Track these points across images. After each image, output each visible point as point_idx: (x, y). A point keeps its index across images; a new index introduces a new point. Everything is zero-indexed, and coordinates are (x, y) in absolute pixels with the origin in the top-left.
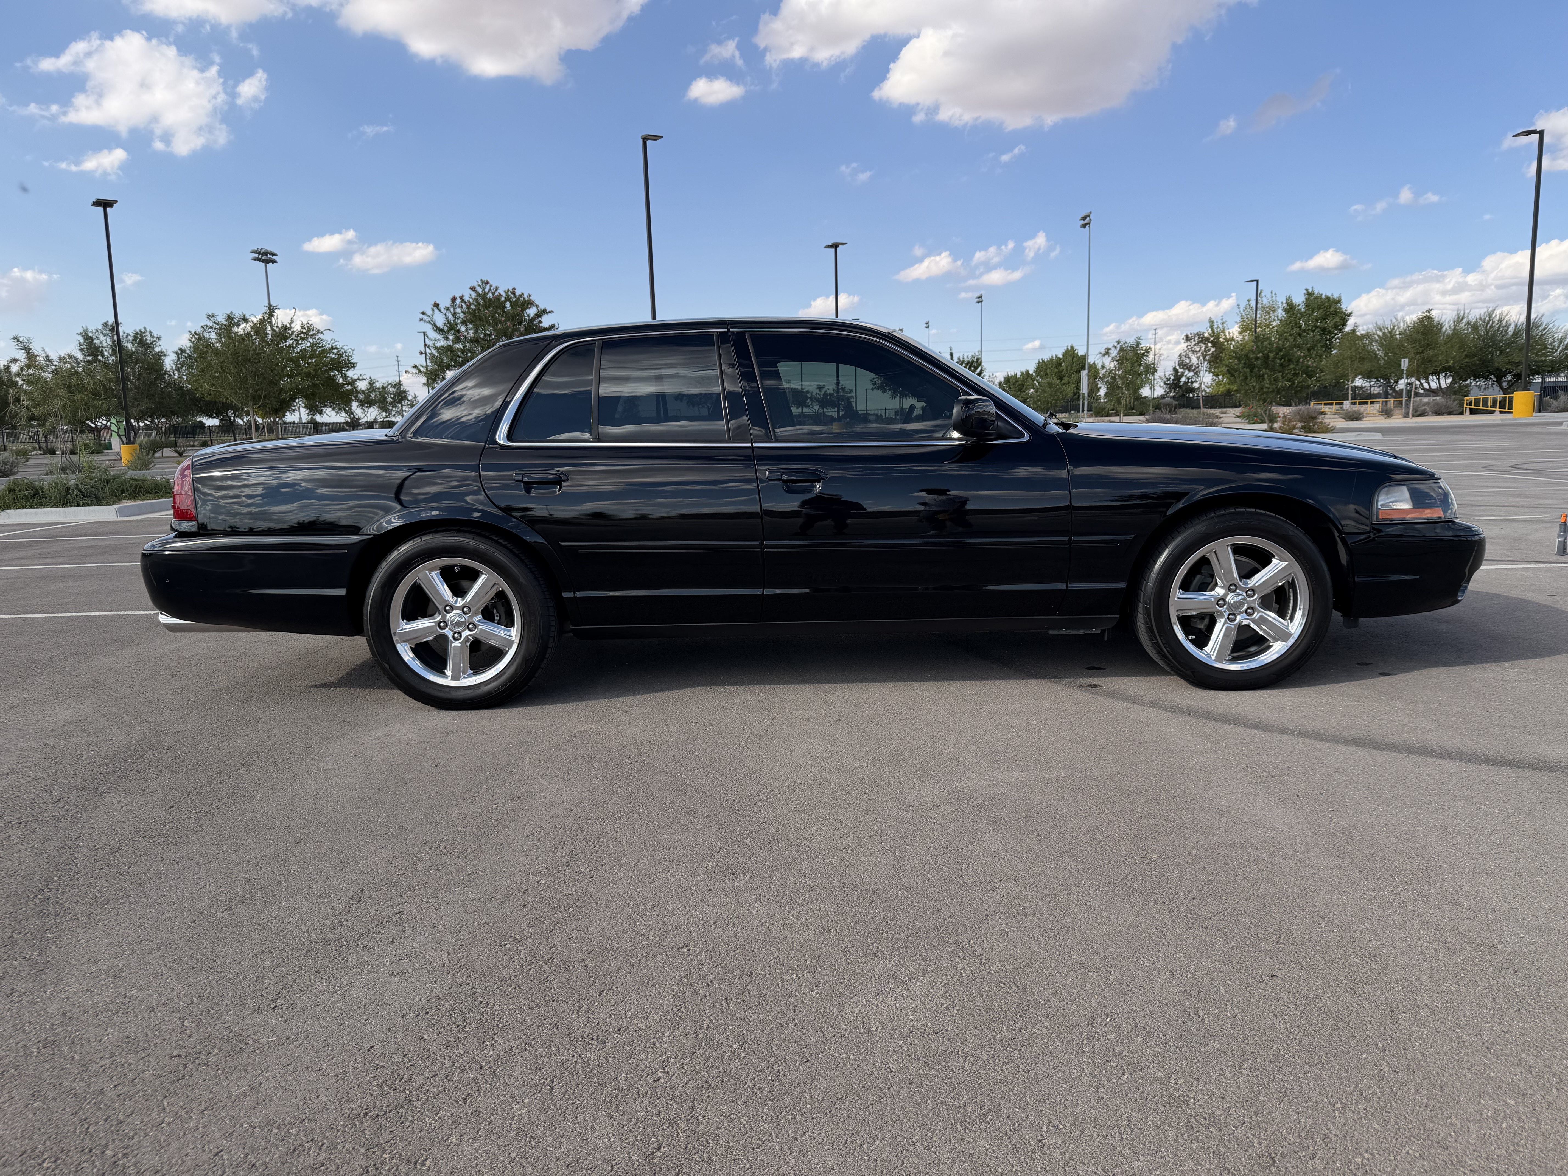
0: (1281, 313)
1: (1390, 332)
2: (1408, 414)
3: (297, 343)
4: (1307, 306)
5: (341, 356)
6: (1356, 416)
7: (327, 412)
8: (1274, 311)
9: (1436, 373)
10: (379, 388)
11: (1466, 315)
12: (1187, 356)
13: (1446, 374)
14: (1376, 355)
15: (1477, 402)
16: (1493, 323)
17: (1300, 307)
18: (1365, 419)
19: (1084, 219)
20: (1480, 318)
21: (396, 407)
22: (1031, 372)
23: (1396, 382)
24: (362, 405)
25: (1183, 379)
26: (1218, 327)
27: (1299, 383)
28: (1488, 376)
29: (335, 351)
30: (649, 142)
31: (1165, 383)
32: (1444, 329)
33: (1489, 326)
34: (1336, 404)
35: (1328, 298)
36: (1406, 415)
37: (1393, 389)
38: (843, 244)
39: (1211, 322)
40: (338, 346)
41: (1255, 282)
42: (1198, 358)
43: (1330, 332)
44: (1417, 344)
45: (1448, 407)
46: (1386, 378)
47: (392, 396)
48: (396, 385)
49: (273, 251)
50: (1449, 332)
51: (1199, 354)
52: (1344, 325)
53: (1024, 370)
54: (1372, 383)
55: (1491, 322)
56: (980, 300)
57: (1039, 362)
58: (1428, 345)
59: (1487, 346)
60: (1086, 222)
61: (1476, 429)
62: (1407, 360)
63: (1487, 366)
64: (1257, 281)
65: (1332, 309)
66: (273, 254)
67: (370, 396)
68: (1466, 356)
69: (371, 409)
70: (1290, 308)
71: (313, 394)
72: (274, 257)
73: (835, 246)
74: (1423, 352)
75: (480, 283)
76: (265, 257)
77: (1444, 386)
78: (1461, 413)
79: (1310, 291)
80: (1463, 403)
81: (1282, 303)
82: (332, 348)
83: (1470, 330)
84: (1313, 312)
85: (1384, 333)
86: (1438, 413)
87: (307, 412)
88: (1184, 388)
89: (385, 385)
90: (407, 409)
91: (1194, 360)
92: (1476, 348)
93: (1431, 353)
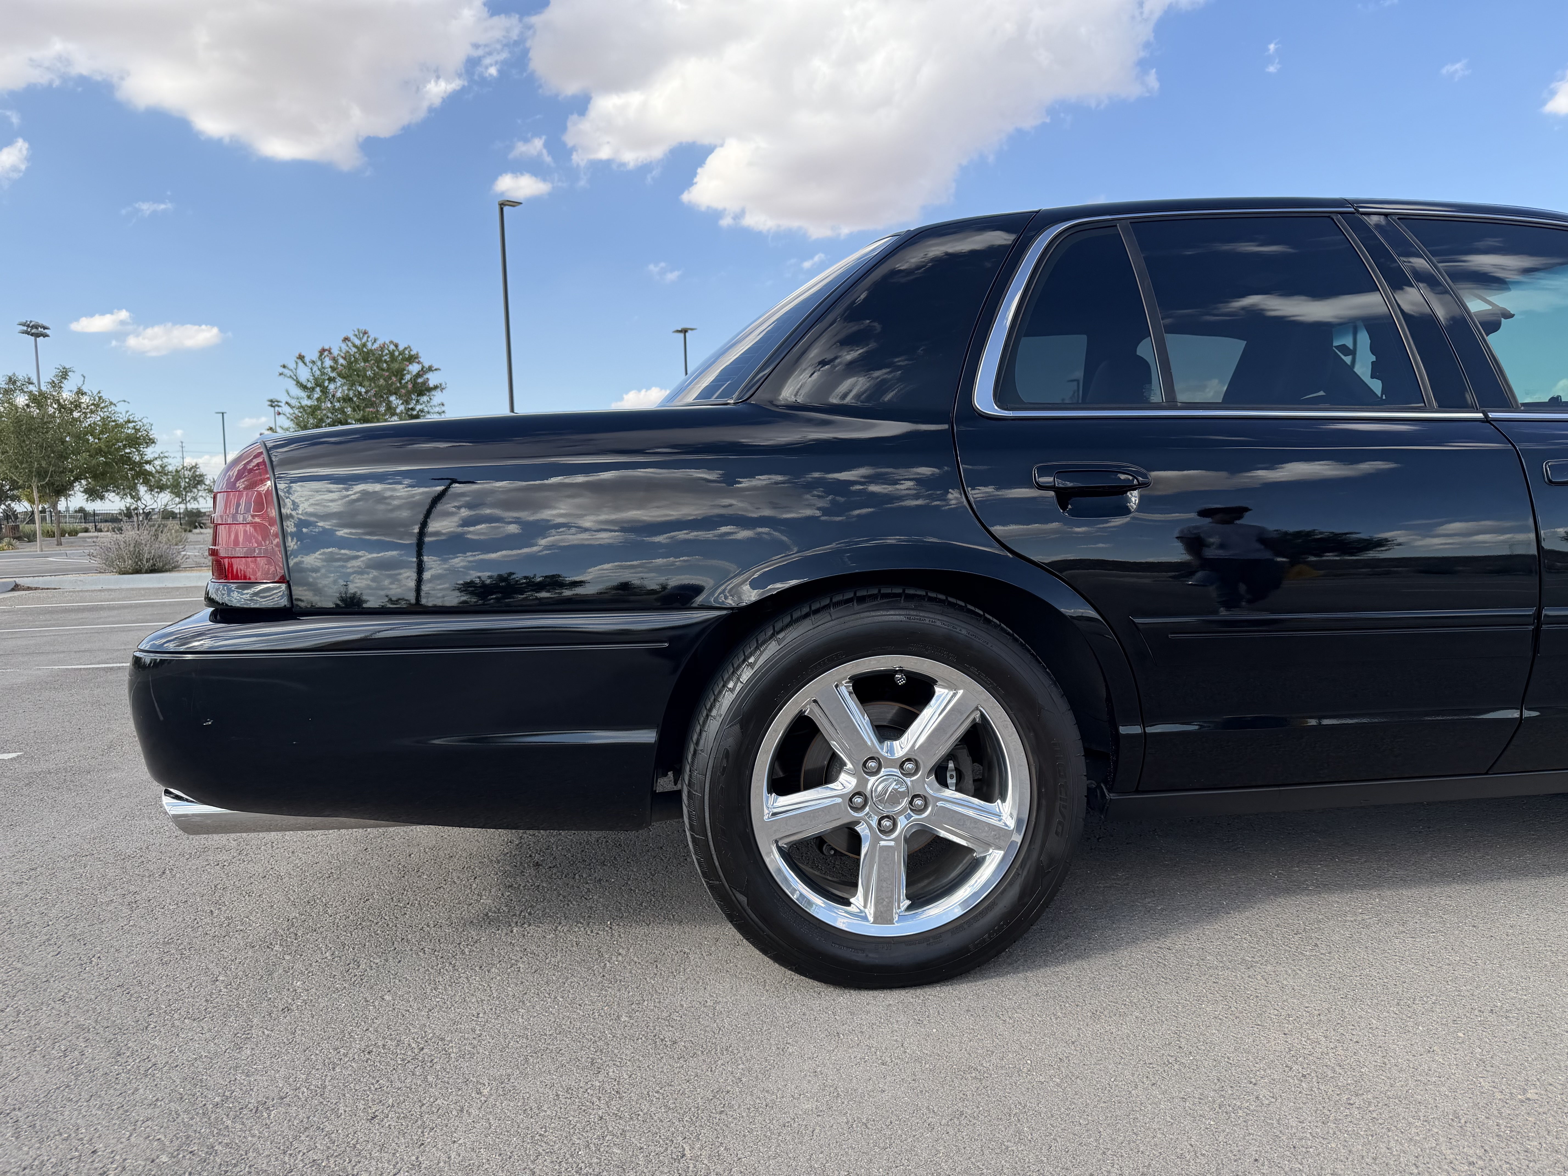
3: (85, 417)
5: (139, 430)
7: (109, 497)
10: (171, 472)
21: (191, 492)
24: (151, 490)
29: (131, 425)
30: (506, 209)
38: (692, 329)
40: (136, 419)
47: (187, 480)
48: (191, 468)
49: (46, 324)
66: (45, 328)
67: (161, 480)
69: (162, 495)
71: (103, 474)
72: (46, 331)
73: (685, 331)
75: (357, 333)
76: (35, 331)
82: (129, 421)
87: (86, 497)
89: (179, 469)
90: (204, 495)
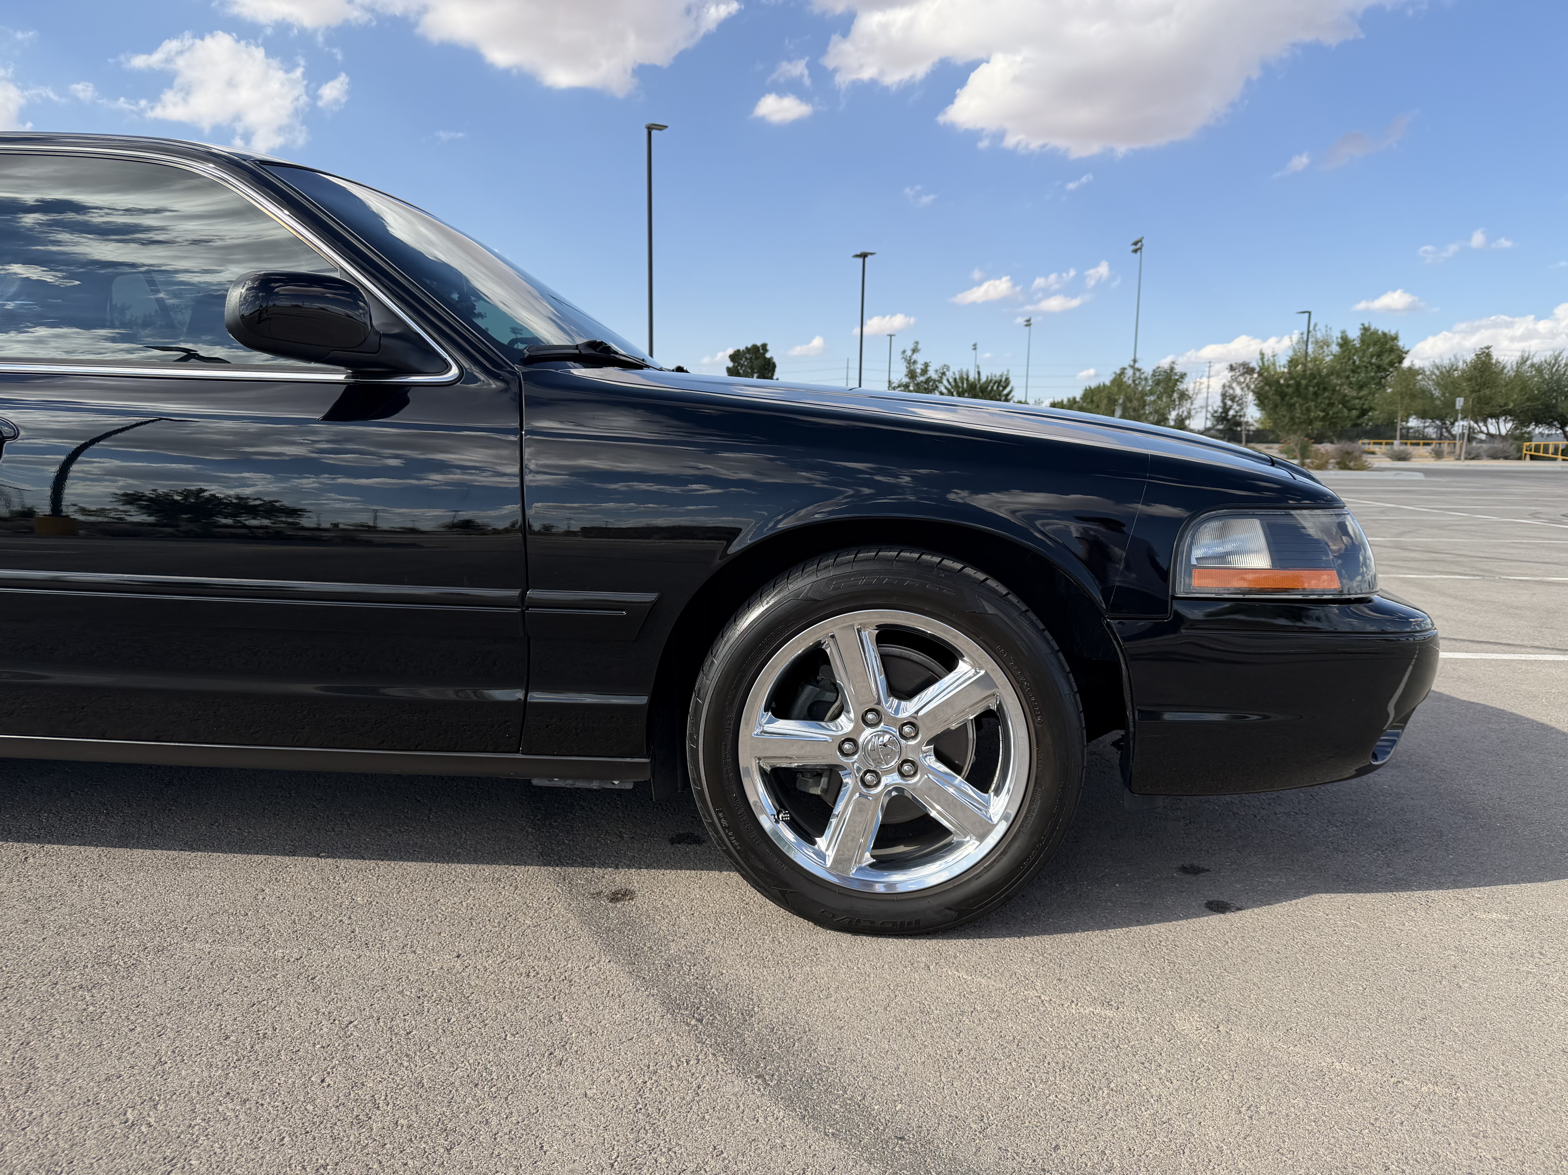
0: (1335, 349)
1: (1448, 372)
2: (1460, 455)
4: (1363, 341)
6: (1403, 455)
8: (1328, 346)
9: (1496, 416)
11: (1530, 357)
12: (1231, 387)
13: (1506, 418)
14: (1432, 395)
15: (1537, 448)
16: (1559, 366)
17: (1355, 342)
18: (1413, 460)
19: (1136, 243)
20: (1546, 361)
22: (1078, 399)
23: (1453, 424)
25: (1231, 413)
26: (1268, 360)
27: (1334, 413)
28: (1552, 422)
30: (654, 132)
31: (1213, 416)
32: (1506, 371)
33: (1554, 370)
34: (1387, 444)
35: (1384, 334)
36: (1458, 459)
37: (1449, 432)
38: (872, 254)
39: (1262, 355)
41: (1307, 315)
42: (1242, 389)
43: (1385, 370)
44: (1474, 381)
45: (1505, 452)
46: (1442, 419)
50: (1512, 374)
51: (1244, 385)
52: (1400, 362)
53: (1071, 396)
54: (1427, 424)
55: (1557, 365)
56: (1028, 323)
57: (1086, 389)
58: (1485, 384)
59: (1552, 390)
60: (1137, 247)
61: (1531, 475)
62: (1462, 399)
63: (1550, 412)
64: (1310, 313)
65: (1388, 346)
68: (1528, 399)
70: (1345, 343)
73: (864, 256)
74: (1479, 391)
77: (1504, 432)
78: (1520, 458)
79: (1367, 325)
80: (1522, 448)
81: (1337, 338)
83: (1534, 372)
84: (1368, 348)
85: (1441, 373)
86: (1494, 456)
88: (1232, 422)
91: (1238, 391)
92: (1539, 392)
93: (1487, 392)
